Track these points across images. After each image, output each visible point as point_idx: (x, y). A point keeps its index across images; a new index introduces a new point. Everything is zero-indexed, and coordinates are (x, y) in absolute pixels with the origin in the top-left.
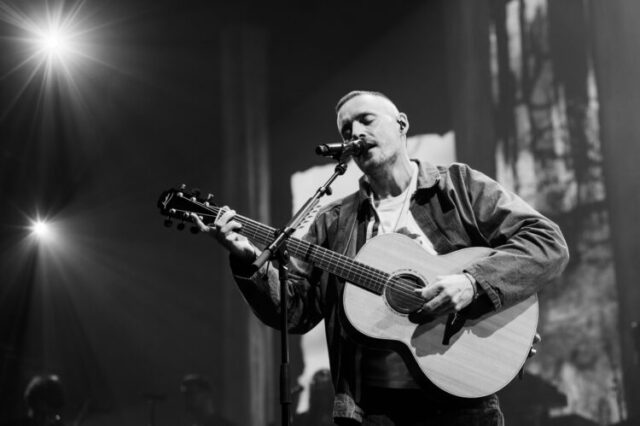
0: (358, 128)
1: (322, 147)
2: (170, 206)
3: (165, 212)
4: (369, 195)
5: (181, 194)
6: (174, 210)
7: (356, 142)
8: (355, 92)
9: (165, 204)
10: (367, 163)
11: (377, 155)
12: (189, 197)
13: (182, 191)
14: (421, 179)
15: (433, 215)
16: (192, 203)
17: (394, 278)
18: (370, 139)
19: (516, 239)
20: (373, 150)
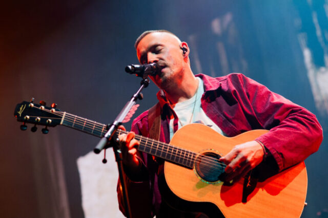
0: (152, 57)
1: (130, 67)
2: (24, 114)
3: (21, 119)
4: (166, 101)
5: (32, 105)
6: (28, 117)
7: (152, 64)
8: (147, 32)
9: (20, 113)
10: (161, 80)
11: (168, 72)
12: (39, 106)
13: (32, 102)
14: (206, 85)
15: (220, 109)
16: (41, 111)
17: (200, 156)
18: (161, 63)
19: (288, 121)
20: (165, 70)
